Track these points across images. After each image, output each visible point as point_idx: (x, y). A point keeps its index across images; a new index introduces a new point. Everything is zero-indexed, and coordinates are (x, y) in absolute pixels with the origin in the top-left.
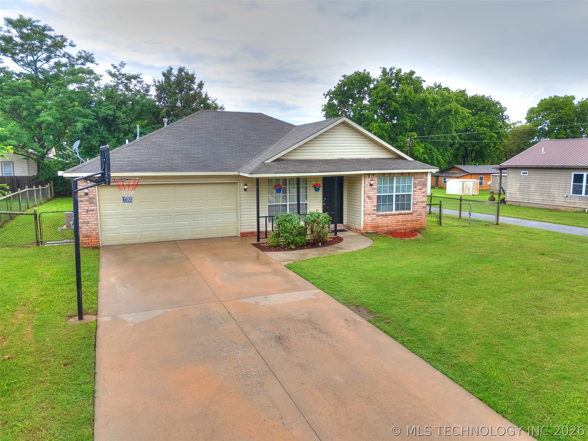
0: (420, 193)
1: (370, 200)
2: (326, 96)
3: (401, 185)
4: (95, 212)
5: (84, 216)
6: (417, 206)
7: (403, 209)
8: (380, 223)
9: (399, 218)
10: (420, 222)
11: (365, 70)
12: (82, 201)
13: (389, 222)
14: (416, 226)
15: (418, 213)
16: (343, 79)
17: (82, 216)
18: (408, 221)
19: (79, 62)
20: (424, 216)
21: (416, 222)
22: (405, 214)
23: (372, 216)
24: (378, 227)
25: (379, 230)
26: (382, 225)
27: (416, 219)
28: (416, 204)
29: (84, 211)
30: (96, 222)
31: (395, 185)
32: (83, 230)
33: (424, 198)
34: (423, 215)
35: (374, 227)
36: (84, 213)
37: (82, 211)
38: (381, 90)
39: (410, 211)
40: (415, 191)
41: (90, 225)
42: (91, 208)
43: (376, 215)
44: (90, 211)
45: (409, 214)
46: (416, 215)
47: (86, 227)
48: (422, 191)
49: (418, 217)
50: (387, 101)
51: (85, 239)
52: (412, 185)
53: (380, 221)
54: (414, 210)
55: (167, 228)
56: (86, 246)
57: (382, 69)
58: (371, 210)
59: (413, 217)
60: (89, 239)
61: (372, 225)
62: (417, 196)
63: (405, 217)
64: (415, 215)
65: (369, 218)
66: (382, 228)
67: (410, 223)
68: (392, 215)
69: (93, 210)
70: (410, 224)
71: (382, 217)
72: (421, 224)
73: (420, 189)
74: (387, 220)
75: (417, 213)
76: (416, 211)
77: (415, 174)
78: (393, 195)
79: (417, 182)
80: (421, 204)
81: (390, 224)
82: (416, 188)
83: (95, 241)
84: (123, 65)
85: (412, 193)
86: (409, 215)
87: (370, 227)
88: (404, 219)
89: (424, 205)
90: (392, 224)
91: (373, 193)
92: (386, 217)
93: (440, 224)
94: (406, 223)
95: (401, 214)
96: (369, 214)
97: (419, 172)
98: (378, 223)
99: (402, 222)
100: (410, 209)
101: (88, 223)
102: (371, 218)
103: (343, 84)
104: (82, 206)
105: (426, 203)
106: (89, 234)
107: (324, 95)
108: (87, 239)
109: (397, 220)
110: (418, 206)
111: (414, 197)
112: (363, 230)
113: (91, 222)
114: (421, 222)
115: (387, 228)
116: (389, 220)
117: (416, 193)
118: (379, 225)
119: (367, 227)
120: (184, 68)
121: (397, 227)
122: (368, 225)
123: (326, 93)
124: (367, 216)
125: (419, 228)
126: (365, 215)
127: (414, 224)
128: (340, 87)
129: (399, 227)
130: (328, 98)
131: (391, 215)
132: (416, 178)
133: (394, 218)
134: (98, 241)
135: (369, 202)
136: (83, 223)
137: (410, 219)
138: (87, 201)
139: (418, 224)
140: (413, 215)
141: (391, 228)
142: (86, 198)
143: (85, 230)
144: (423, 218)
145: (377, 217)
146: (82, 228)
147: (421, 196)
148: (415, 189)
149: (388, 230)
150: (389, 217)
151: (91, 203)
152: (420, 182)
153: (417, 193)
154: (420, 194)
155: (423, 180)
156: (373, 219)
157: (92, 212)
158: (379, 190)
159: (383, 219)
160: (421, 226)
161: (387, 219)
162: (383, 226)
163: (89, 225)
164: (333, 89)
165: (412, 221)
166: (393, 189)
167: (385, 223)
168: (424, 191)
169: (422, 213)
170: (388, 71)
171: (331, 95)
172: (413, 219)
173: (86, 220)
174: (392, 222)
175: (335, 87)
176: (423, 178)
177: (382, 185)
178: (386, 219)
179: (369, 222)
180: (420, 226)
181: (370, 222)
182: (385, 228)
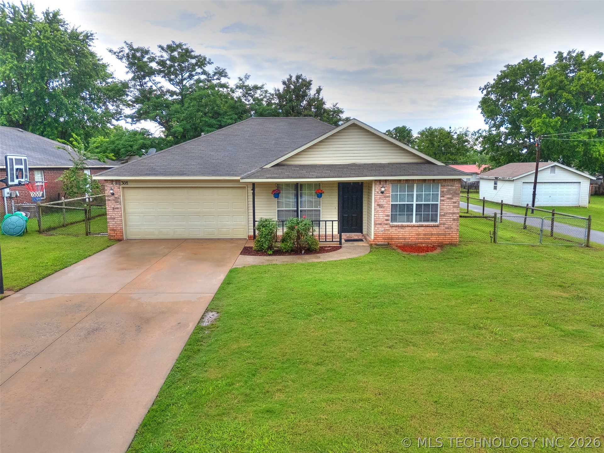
0: (450, 202)
1: (382, 209)
2: (483, 91)
3: (424, 193)
4: (119, 210)
5: (111, 212)
6: (445, 217)
7: (428, 221)
8: (395, 234)
9: (420, 230)
10: (449, 236)
11: (535, 57)
12: (109, 200)
13: (406, 234)
14: (444, 241)
15: (447, 226)
16: (505, 69)
17: (109, 213)
18: (432, 234)
19: (215, 78)
20: (455, 230)
21: (444, 236)
22: (427, 227)
23: (384, 226)
24: (392, 239)
25: (394, 243)
26: (397, 236)
27: (444, 232)
28: (444, 215)
29: (111, 208)
30: (120, 218)
31: (415, 193)
32: (110, 224)
33: (455, 209)
34: (453, 228)
35: (387, 238)
36: (111, 210)
37: (109, 208)
38: (549, 79)
39: (436, 224)
40: (443, 201)
41: (116, 220)
42: (117, 206)
43: (389, 226)
44: (116, 209)
45: (433, 226)
46: (445, 228)
47: (113, 222)
48: (453, 200)
49: (447, 230)
50: (557, 92)
51: (111, 232)
52: (439, 193)
53: (395, 232)
54: (441, 222)
55: (182, 227)
56: (113, 238)
57: (557, 53)
58: (383, 220)
59: (439, 230)
60: (115, 232)
61: (384, 236)
62: (445, 207)
63: (428, 230)
64: (442, 228)
65: (380, 228)
66: (397, 241)
67: (435, 236)
68: (410, 227)
69: (118, 208)
70: (435, 238)
71: (397, 228)
72: (451, 238)
73: (448, 198)
74: (403, 232)
75: (445, 226)
76: (444, 224)
77: (442, 181)
78: (413, 204)
79: (445, 190)
80: (451, 215)
81: (408, 237)
82: (444, 197)
83: (120, 234)
84: (247, 77)
85: (439, 203)
86: (434, 228)
87: (382, 239)
88: (426, 232)
89: (455, 217)
90: (410, 236)
91: (385, 201)
92: (403, 228)
93: (495, 241)
94: (430, 236)
95: (422, 226)
96: (380, 224)
97: (448, 179)
98: (392, 235)
99: (425, 235)
100: (436, 221)
101: (114, 219)
102: (383, 228)
103: (504, 75)
104: (110, 204)
105: (457, 215)
106: (115, 228)
107: (480, 89)
108: (113, 232)
109: (417, 232)
110: (447, 217)
111: (441, 207)
112: (372, 241)
113: (116, 218)
114: (451, 236)
115: (403, 241)
116: (406, 232)
117: (443, 202)
118: (394, 236)
119: (378, 239)
120: (301, 74)
121: (417, 241)
122: (379, 236)
123: (483, 87)
124: (377, 226)
125: (448, 243)
126: (375, 224)
127: (441, 239)
128: (500, 78)
129: (419, 241)
130: (485, 92)
131: (408, 226)
132: (444, 186)
133: (413, 230)
134: (122, 234)
135: (380, 211)
136: (111, 218)
137: (435, 232)
138: (114, 200)
139: (447, 238)
140: (440, 228)
141: (410, 241)
142: (112, 198)
143: (112, 224)
144: (454, 232)
145: (390, 228)
146: (110, 222)
147: (451, 207)
148: (442, 198)
149: (405, 243)
150: (407, 228)
151: (117, 202)
152: (449, 190)
153: (446, 203)
154: (449, 204)
155: (454, 188)
156: (385, 230)
157: (117, 210)
158: (394, 198)
159: (399, 230)
160: (451, 241)
161: (404, 230)
162: (398, 239)
163: (114, 220)
164: (492, 82)
165: (438, 234)
166: (413, 197)
167: (401, 234)
168: (455, 200)
169: (452, 226)
170: (565, 55)
171: (490, 89)
172: (440, 232)
173: (113, 216)
174: (410, 234)
175: (494, 79)
176: (453, 186)
177: (399, 193)
178: (402, 230)
179: (380, 232)
180: (449, 241)
181: (382, 232)
182: (401, 241)
